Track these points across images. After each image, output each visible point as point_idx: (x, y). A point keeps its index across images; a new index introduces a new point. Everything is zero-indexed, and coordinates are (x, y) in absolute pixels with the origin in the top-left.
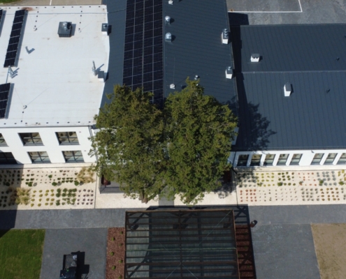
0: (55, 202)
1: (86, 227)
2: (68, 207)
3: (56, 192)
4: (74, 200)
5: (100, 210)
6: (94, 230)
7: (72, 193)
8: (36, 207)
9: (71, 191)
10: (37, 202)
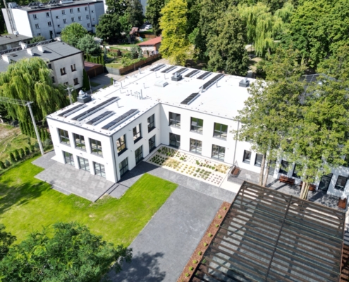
0: (193, 174)
1: (208, 195)
2: (201, 179)
3: (197, 169)
4: (207, 178)
5: (222, 190)
6: (213, 198)
7: (207, 173)
8: (179, 172)
9: (207, 172)
10: (182, 169)
